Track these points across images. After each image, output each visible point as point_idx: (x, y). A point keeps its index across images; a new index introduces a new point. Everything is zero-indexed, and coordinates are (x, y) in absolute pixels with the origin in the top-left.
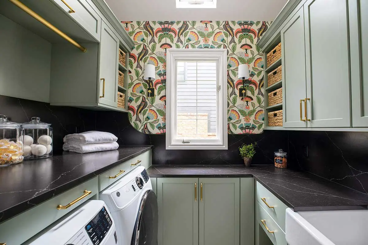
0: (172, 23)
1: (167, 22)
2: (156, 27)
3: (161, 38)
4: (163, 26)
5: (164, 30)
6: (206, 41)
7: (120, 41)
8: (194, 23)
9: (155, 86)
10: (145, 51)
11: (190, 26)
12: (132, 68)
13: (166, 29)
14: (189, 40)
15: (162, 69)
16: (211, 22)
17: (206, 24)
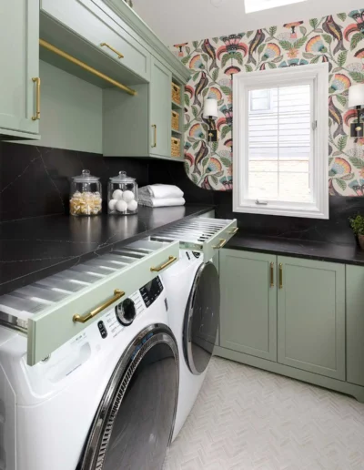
0: (240, 36)
1: (233, 37)
2: (219, 45)
3: (225, 59)
4: (227, 42)
5: (230, 47)
6: (293, 54)
7: (173, 74)
8: (273, 30)
9: (218, 127)
10: (204, 81)
11: (267, 36)
12: (188, 104)
13: (232, 46)
14: (266, 57)
15: (226, 103)
16: (301, 22)
17: (293, 27)
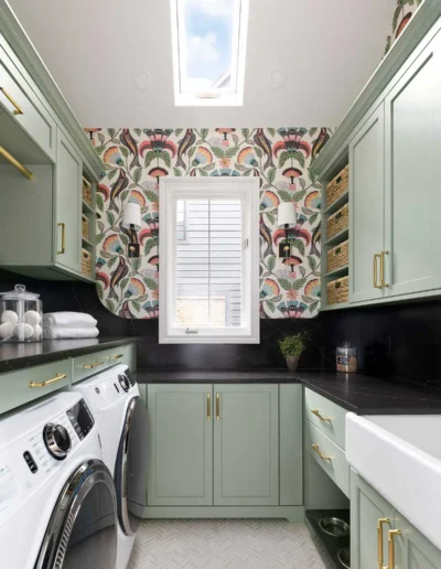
0: (168, 132)
1: (159, 131)
2: (142, 139)
3: (149, 158)
4: (152, 137)
5: (155, 144)
6: (225, 162)
7: (84, 164)
8: (205, 132)
9: (141, 239)
10: (123, 181)
11: (198, 138)
12: (101, 208)
13: (158, 144)
14: (196, 162)
15: (151, 211)
16: (234, 130)
17: (225, 134)
